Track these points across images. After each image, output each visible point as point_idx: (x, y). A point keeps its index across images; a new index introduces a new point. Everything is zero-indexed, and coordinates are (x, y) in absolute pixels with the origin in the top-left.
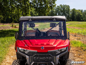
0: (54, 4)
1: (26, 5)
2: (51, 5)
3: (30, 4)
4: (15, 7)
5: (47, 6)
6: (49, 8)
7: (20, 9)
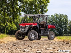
0: (45, 10)
1: (15, 9)
2: (42, 10)
3: (20, 8)
4: (1, 11)
5: (38, 11)
6: (40, 13)
7: (7, 13)
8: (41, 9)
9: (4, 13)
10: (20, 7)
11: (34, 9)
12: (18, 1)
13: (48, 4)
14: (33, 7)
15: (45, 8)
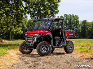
0: (56, 11)
1: (19, 11)
2: (52, 11)
3: (25, 10)
4: (3, 13)
6: (50, 15)
7: (10, 16)
8: (51, 9)
9: (7, 16)
10: (25, 8)
11: (42, 10)
12: (23, 2)
13: (59, 4)
14: (42, 9)
15: (56, 8)
